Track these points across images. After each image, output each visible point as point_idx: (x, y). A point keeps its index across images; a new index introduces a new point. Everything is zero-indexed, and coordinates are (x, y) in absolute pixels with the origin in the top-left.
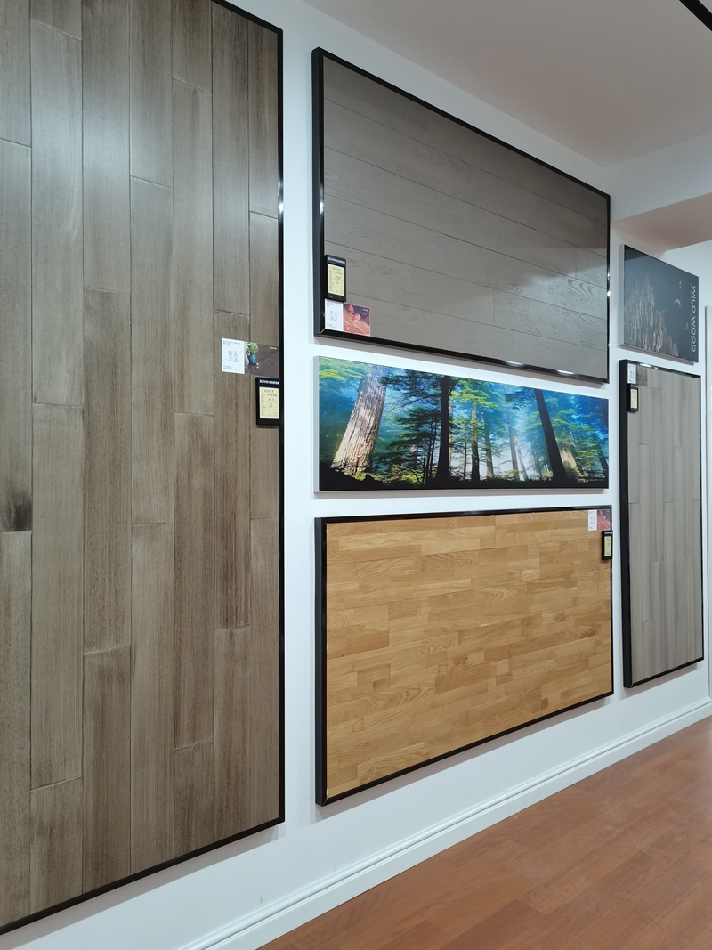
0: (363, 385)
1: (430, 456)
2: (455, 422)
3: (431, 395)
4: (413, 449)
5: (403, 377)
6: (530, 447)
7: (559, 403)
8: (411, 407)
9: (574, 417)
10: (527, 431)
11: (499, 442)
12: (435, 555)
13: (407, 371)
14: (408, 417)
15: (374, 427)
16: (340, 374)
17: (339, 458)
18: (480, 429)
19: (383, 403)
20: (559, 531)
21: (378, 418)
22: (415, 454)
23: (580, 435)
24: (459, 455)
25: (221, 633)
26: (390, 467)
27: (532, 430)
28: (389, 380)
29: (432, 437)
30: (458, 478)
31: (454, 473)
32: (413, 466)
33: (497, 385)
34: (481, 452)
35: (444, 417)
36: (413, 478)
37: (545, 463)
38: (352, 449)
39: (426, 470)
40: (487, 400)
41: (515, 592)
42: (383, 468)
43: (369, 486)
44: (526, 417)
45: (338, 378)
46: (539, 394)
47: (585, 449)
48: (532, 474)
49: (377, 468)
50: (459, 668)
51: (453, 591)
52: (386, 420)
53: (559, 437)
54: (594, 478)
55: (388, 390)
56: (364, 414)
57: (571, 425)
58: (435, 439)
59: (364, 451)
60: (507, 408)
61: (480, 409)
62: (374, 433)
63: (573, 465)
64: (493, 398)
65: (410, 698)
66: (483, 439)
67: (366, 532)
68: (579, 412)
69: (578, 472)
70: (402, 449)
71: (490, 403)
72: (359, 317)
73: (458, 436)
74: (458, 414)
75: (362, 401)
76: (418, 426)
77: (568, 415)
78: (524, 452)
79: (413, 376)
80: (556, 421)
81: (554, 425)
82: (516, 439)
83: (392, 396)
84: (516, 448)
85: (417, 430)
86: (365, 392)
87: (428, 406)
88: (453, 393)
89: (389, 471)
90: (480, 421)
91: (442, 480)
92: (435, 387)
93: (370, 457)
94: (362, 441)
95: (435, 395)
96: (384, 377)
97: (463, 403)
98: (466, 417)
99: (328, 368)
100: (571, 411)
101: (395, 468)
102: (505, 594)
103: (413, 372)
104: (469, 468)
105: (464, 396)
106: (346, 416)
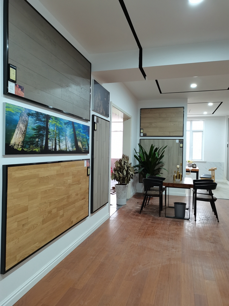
0: (21, 115)
1: (42, 142)
2: (50, 131)
3: (43, 121)
4: (37, 140)
5: (35, 114)
6: (70, 140)
7: (78, 126)
8: (37, 125)
9: (82, 131)
10: (70, 135)
11: (62, 138)
12: (43, 177)
13: (36, 111)
14: (36, 128)
15: (25, 131)
16: (13, 110)
17: (12, 142)
18: (57, 133)
19: (28, 122)
20: (77, 167)
21: (26, 128)
22: (38, 142)
23: (83, 137)
24: (51, 142)
26: (30, 146)
27: (71, 135)
28: (30, 114)
29: (43, 136)
30: (51, 150)
31: (49, 148)
32: (37, 146)
33: (62, 119)
34: (57, 141)
35: (47, 129)
36: (37, 150)
37: (74, 145)
38: (17, 139)
39: (41, 147)
40: (59, 124)
41: (66, 187)
42: (27, 146)
43: (23, 153)
44: (69, 130)
45: (12, 111)
46: (73, 123)
47: (84, 141)
48: (71, 149)
49: (25, 146)
50: (49, 215)
51: (49, 189)
52: (29, 129)
53: (78, 137)
54: (86, 150)
55: (29, 118)
56: (21, 126)
57: (81, 134)
58: (44, 136)
59: (21, 140)
60: (65, 127)
61: (57, 127)
62: (25, 133)
63: (81, 146)
64: (61, 124)
65: (34, 228)
66: (58, 137)
67: (22, 170)
68: (83, 130)
69: (82, 148)
70: (34, 140)
72: (20, 89)
73: (51, 136)
74: (51, 128)
75: (21, 121)
76: (39, 131)
77: (80, 130)
78: (69, 142)
79: (38, 113)
80: (77, 132)
81: (76, 133)
82: (67, 137)
83: (31, 120)
84: (67, 140)
85: (38, 133)
86: (22, 118)
87: (42, 125)
88: (50, 121)
89: (29, 147)
90: (57, 131)
91: (46, 151)
92: (44, 118)
93: (23, 142)
94: (21, 136)
95: (44, 121)
96: (28, 113)
97: (52, 124)
98: (53, 129)
99: (9, 107)
101: (31, 146)
102: (63, 188)
103: (38, 112)
104: (54, 147)
105: (53, 122)
106: (15, 126)
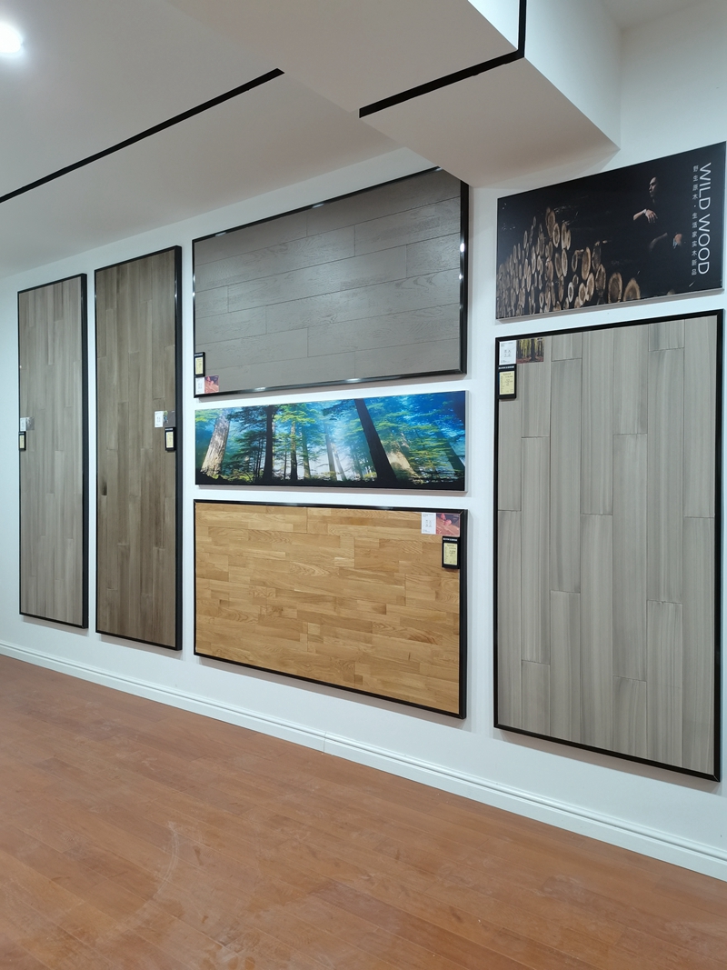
0: (217, 422)
1: (259, 463)
2: (277, 438)
3: (260, 421)
4: (247, 459)
5: (240, 412)
6: (349, 453)
7: (385, 407)
8: (245, 431)
9: (407, 417)
10: (346, 437)
11: (316, 449)
12: (258, 531)
13: (243, 408)
14: (243, 438)
15: (223, 446)
16: (205, 418)
17: (205, 466)
18: (299, 440)
19: (228, 431)
20: (378, 528)
21: (225, 441)
22: (248, 462)
23: (415, 435)
24: (281, 461)
25: (155, 549)
26: (232, 471)
27: (351, 436)
28: (232, 416)
29: (259, 450)
30: (279, 478)
31: (276, 474)
32: (247, 470)
33: (314, 404)
34: (299, 458)
35: (269, 436)
36: (247, 478)
37: (367, 465)
38: (212, 460)
39: (256, 472)
40: (305, 417)
41: (327, 573)
42: (228, 471)
43: (220, 482)
44: (345, 426)
45: (204, 420)
46: (360, 404)
47: (424, 449)
48: (351, 474)
49: (224, 471)
50: (276, 614)
51: (272, 558)
52: (230, 441)
53: (385, 439)
55: (231, 422)
56: (218, 439)
57: (402, 427)
58: (262, 451)
59: (218, 461)
60: (324, 421)
61: (298, 425)
62: (223, 450)
63: (405, 465)
64: (311, 415)
65: (241, 619)
66: (301, 448)
67: (216, 510)
68: (413, 411)
69: (413, 472)
70: (239, 459)
71: (308, 419)
72: (213, 382)
73: (280, 447)
74: (280, 431)
75: (217, 432)
76: (250, 443)
77: (397, 417)
78: (341, 456)
79: (247, 410)
80: (380, 425)
81: (378, 429)
82: (333, 445)
83: (234, 426)
84: (333, 453)
85: (250, 446)
87: (257, 429)
88: (275, 417)
89: (232, 473)
90: (298, 434)
91: (268, 479)
92: (262, 415)
93: (221, 465)
94: (217, 455)
95: (262, 420)
96: (229, 415)
97: (283, 423)
98: (286, 432)
99: (200, 416)
100: (403, 412)
101: (235, 471)
102: (317, 572)
103: (247, 408)
104: (289, 471)
105: (285, 417)
106: (208, 442)
